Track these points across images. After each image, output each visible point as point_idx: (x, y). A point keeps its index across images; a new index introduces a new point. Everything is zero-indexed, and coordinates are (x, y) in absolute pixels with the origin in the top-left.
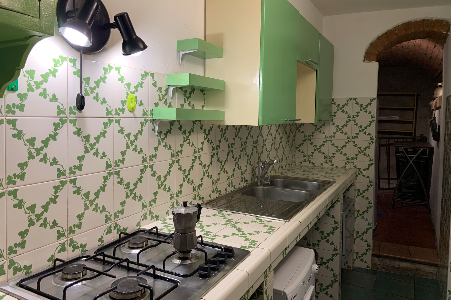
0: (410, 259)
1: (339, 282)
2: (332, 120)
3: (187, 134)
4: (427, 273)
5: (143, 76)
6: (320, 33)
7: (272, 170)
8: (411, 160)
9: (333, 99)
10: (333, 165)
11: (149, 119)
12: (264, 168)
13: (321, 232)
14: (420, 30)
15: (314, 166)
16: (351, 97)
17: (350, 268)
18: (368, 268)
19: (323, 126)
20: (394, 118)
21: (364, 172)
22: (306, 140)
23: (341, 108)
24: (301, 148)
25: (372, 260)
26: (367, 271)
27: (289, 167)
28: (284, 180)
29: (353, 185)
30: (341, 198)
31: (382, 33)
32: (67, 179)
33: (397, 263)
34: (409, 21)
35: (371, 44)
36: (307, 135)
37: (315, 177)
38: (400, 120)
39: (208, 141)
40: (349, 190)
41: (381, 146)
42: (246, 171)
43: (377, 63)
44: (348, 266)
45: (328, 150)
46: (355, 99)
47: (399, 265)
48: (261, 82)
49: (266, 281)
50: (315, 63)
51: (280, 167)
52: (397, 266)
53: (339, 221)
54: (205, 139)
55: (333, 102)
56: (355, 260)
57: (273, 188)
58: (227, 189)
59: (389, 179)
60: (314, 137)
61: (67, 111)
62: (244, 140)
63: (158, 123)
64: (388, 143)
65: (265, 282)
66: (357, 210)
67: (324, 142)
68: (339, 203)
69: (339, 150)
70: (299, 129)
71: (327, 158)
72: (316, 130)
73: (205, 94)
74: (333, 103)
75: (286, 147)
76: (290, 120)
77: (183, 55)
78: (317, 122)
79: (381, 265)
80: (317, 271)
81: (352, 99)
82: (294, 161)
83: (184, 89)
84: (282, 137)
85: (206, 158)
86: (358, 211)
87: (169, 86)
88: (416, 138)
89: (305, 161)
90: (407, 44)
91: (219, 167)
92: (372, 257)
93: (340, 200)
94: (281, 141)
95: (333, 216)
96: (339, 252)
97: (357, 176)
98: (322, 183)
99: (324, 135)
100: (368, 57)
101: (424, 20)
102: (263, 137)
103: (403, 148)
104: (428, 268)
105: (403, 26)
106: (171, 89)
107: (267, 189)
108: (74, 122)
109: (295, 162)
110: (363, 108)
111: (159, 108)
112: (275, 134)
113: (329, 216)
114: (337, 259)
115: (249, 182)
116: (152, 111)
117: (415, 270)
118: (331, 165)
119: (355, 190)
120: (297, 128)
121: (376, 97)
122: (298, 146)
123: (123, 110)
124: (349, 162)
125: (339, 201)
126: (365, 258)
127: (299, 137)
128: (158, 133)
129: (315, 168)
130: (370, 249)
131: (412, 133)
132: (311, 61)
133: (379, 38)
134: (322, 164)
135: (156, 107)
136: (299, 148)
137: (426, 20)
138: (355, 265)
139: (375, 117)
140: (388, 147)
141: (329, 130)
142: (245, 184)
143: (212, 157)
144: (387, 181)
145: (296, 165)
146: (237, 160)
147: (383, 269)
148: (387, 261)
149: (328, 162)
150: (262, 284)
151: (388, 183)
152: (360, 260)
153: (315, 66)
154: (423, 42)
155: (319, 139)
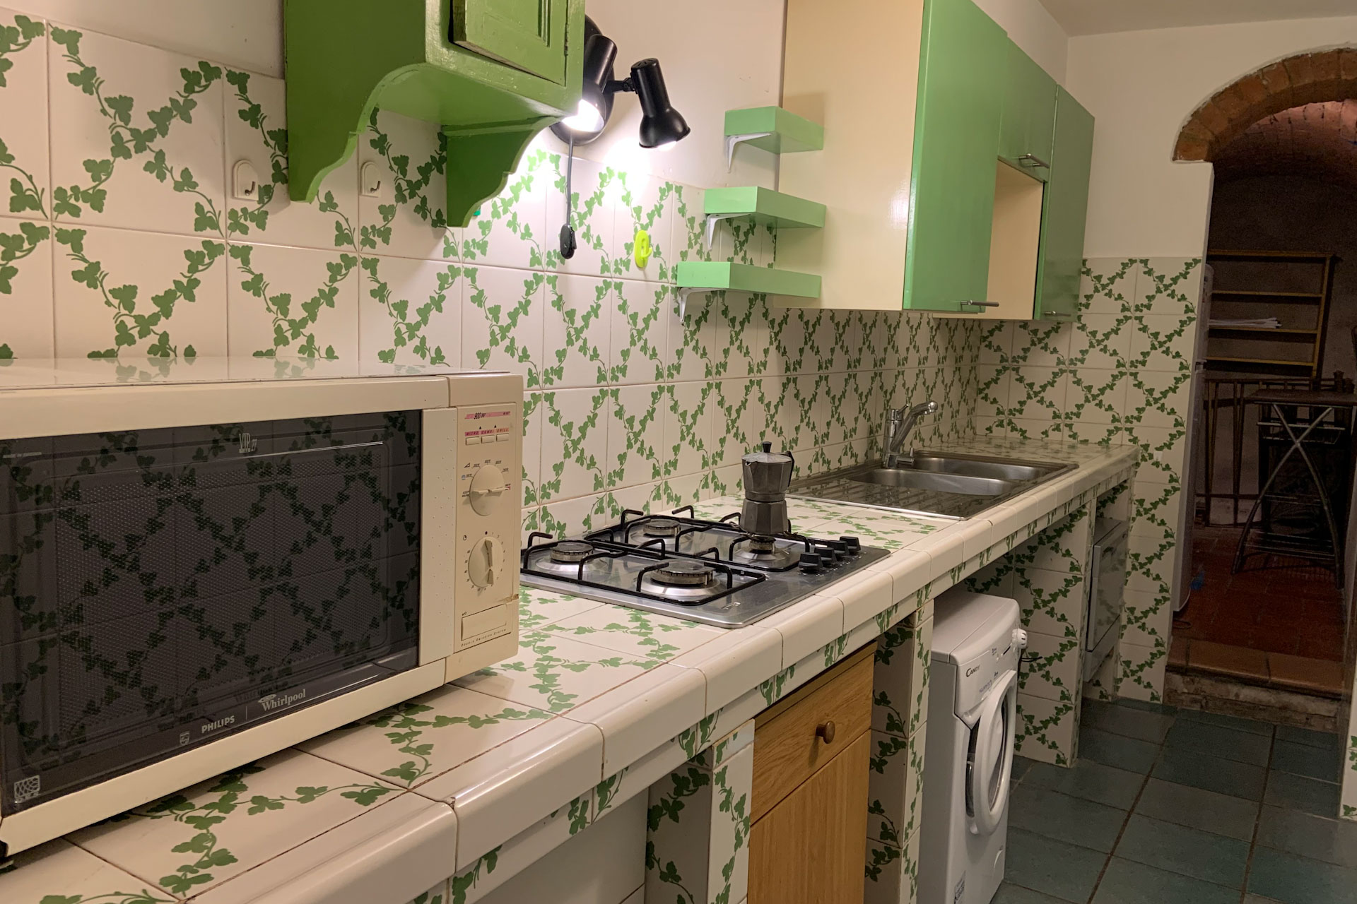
0: (1268, 678)
1: (1076, 714)
2: (1079, 318)
3: (738, 328)
4: (1310, 716)
5: (663, 192)
6: (1058, 83)
7: (916, 438)
8: (1297, 438)
9: (1084, 262)
10: (1074, 436)
11: (670, 286)
12: (901, 425)
13: (1035, 591)
14: (1329, 78)
15: (1025, 438)
16: (1133, 256)
17: (1107, 698)
18: (1156, 702)
19: (1053, 334)
20: (1262, 326)
21: (1158, 456)
22: (1005, 369)
23: (1103, 286)
24: (992, 392)
25: (1167, 681)
26: (1150, 707)
27: (958, 437)
28: (945, 462)
29: (1126, 488)
30: (1091, 508)
31: (1226, 84)
32: (540, 392)
33: (1233, 690)
34: (1300, 54)
35: (1195, 115)
36: (1009, 355)
37: (1026, 457)
38: (1278, 330)
39: (778, 348)
40: (1115, 501)
41: (1220, 406)
42: (854, 430)
43: (1210, 166)
44: (1101, 692)
45: (1064, 395)
46: (1145, 262)
47: (1237, 695)
48: (913, 209)
49: (919, 612)
50: (1042, 164)
51: (935, 434)
52: (1231, 698)
53: (1082, 563)
54: (771, 343)
55: (1084, 270)
56: (1121, 680)
57: (919, 472)
58: (813, 468)
59: (1236, 497)
60: (1027, 363)
61: (544, 260)
62: (854, 355)
63: (685, 297)
64: (1238, 396)
65: (917, 614)
66: (1134, 553)
67: (1055, 375)
68: (1086, 518)
69: (1094, 396)
70: (989, 340)
71: (1059, 417)
72: (1033, 344)
73: (775, 236)
74: (1084, 273)
75: (952, 384)
76: (973, 304)
77: (737, 145)
78: (1038, 317)
79: (1188, 693)
80: (1024, 642)
81: (1135, 261)
82: (970, 425)
83: (735, 224)
84: (945, 358)
85: (772, 389)
86: (1136, 556)
87: (708, 215)
88: (1322, 383)
89: (1001, 425)
90: (1302, 114)
91: (798, 411)
92: (1168, 674)
93: (1088, 511)
94: (941, 366)
95: (1068, 551)
96: (1078, 638)
97: (1138, 464)
98: (1043, 469)
99: (1055, 356)
100: (1185, 148)
101: (1340, 51)
102: (897, 351)
103: (1277, 405)
104: (1313, 704)
105: (1284, 66)
106: (712, 221)
107: (906, 475)
108: (552, 281)
109: (973, 428)
110: (1166, 286)
111: (687, 262)
112: (928, 349)
113: (1057, 552)
114: (1073, 655)
115: (861, 459)
116: (675, 270)
117: (1280, 708)
118: (1070, 436)
119: (1131, 501)
120: (985, 338)
121: (1201, 255)
122: (982, 386)
123: (627, 264)
124: (1117, 429)
125: (1085, 514)
126: (1146, 675)
127: (988, 363)
128: (685, 317)
129: (1027, 442)
130: (1161, 653)
131: (1311, 367)
132: (1031, 157)
133: (1218, 98)
134: (1045, 433)
135: (683, 260)
136: (986, 391)
137: (1347, 52)
138: (1120, 694)
139: (1196, 311)
140: (1238, 407)
141: (1071, 343)
142: (852, 462)
143: (784, 386)
144: (1231, 503)
145: (975, 434)
146: (837, 401)
147: (1195, 705)
148: (1206, 685)
149: (1061, 427)
150: (912, 615)
151: (1232, 509)
152: (1135, 680)
153: (1042, 173)
154: (1344, 108)
155: (1040, 366)
